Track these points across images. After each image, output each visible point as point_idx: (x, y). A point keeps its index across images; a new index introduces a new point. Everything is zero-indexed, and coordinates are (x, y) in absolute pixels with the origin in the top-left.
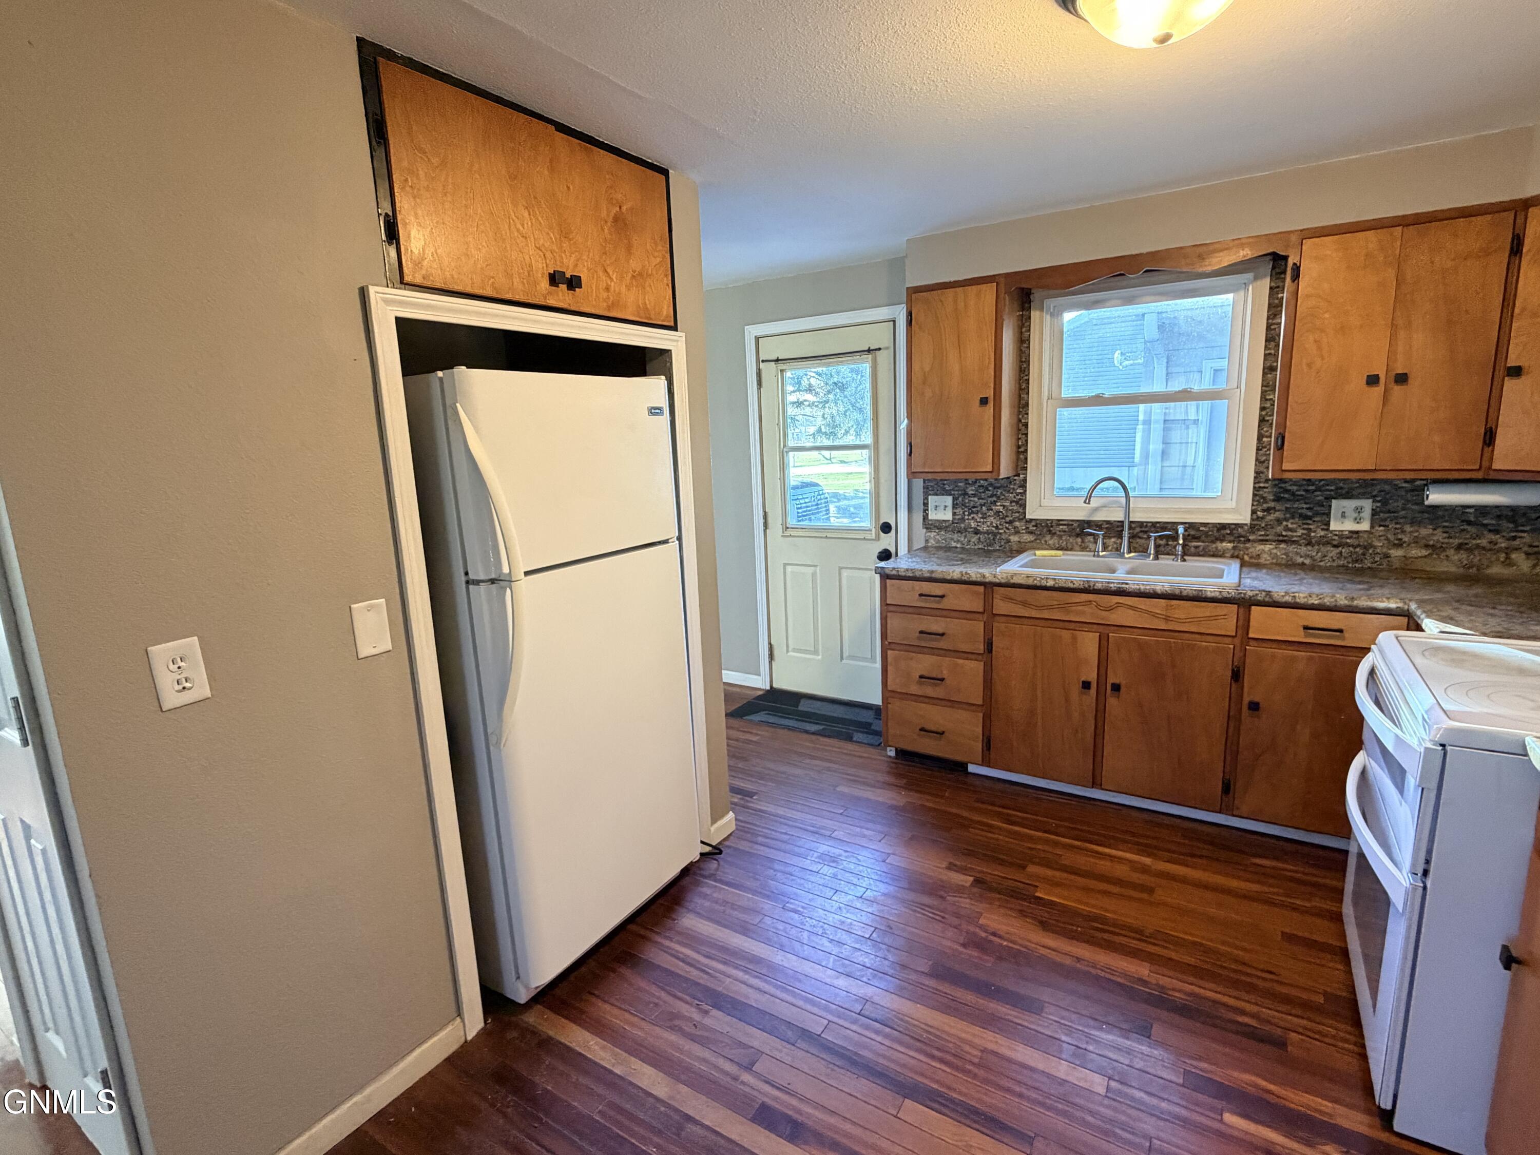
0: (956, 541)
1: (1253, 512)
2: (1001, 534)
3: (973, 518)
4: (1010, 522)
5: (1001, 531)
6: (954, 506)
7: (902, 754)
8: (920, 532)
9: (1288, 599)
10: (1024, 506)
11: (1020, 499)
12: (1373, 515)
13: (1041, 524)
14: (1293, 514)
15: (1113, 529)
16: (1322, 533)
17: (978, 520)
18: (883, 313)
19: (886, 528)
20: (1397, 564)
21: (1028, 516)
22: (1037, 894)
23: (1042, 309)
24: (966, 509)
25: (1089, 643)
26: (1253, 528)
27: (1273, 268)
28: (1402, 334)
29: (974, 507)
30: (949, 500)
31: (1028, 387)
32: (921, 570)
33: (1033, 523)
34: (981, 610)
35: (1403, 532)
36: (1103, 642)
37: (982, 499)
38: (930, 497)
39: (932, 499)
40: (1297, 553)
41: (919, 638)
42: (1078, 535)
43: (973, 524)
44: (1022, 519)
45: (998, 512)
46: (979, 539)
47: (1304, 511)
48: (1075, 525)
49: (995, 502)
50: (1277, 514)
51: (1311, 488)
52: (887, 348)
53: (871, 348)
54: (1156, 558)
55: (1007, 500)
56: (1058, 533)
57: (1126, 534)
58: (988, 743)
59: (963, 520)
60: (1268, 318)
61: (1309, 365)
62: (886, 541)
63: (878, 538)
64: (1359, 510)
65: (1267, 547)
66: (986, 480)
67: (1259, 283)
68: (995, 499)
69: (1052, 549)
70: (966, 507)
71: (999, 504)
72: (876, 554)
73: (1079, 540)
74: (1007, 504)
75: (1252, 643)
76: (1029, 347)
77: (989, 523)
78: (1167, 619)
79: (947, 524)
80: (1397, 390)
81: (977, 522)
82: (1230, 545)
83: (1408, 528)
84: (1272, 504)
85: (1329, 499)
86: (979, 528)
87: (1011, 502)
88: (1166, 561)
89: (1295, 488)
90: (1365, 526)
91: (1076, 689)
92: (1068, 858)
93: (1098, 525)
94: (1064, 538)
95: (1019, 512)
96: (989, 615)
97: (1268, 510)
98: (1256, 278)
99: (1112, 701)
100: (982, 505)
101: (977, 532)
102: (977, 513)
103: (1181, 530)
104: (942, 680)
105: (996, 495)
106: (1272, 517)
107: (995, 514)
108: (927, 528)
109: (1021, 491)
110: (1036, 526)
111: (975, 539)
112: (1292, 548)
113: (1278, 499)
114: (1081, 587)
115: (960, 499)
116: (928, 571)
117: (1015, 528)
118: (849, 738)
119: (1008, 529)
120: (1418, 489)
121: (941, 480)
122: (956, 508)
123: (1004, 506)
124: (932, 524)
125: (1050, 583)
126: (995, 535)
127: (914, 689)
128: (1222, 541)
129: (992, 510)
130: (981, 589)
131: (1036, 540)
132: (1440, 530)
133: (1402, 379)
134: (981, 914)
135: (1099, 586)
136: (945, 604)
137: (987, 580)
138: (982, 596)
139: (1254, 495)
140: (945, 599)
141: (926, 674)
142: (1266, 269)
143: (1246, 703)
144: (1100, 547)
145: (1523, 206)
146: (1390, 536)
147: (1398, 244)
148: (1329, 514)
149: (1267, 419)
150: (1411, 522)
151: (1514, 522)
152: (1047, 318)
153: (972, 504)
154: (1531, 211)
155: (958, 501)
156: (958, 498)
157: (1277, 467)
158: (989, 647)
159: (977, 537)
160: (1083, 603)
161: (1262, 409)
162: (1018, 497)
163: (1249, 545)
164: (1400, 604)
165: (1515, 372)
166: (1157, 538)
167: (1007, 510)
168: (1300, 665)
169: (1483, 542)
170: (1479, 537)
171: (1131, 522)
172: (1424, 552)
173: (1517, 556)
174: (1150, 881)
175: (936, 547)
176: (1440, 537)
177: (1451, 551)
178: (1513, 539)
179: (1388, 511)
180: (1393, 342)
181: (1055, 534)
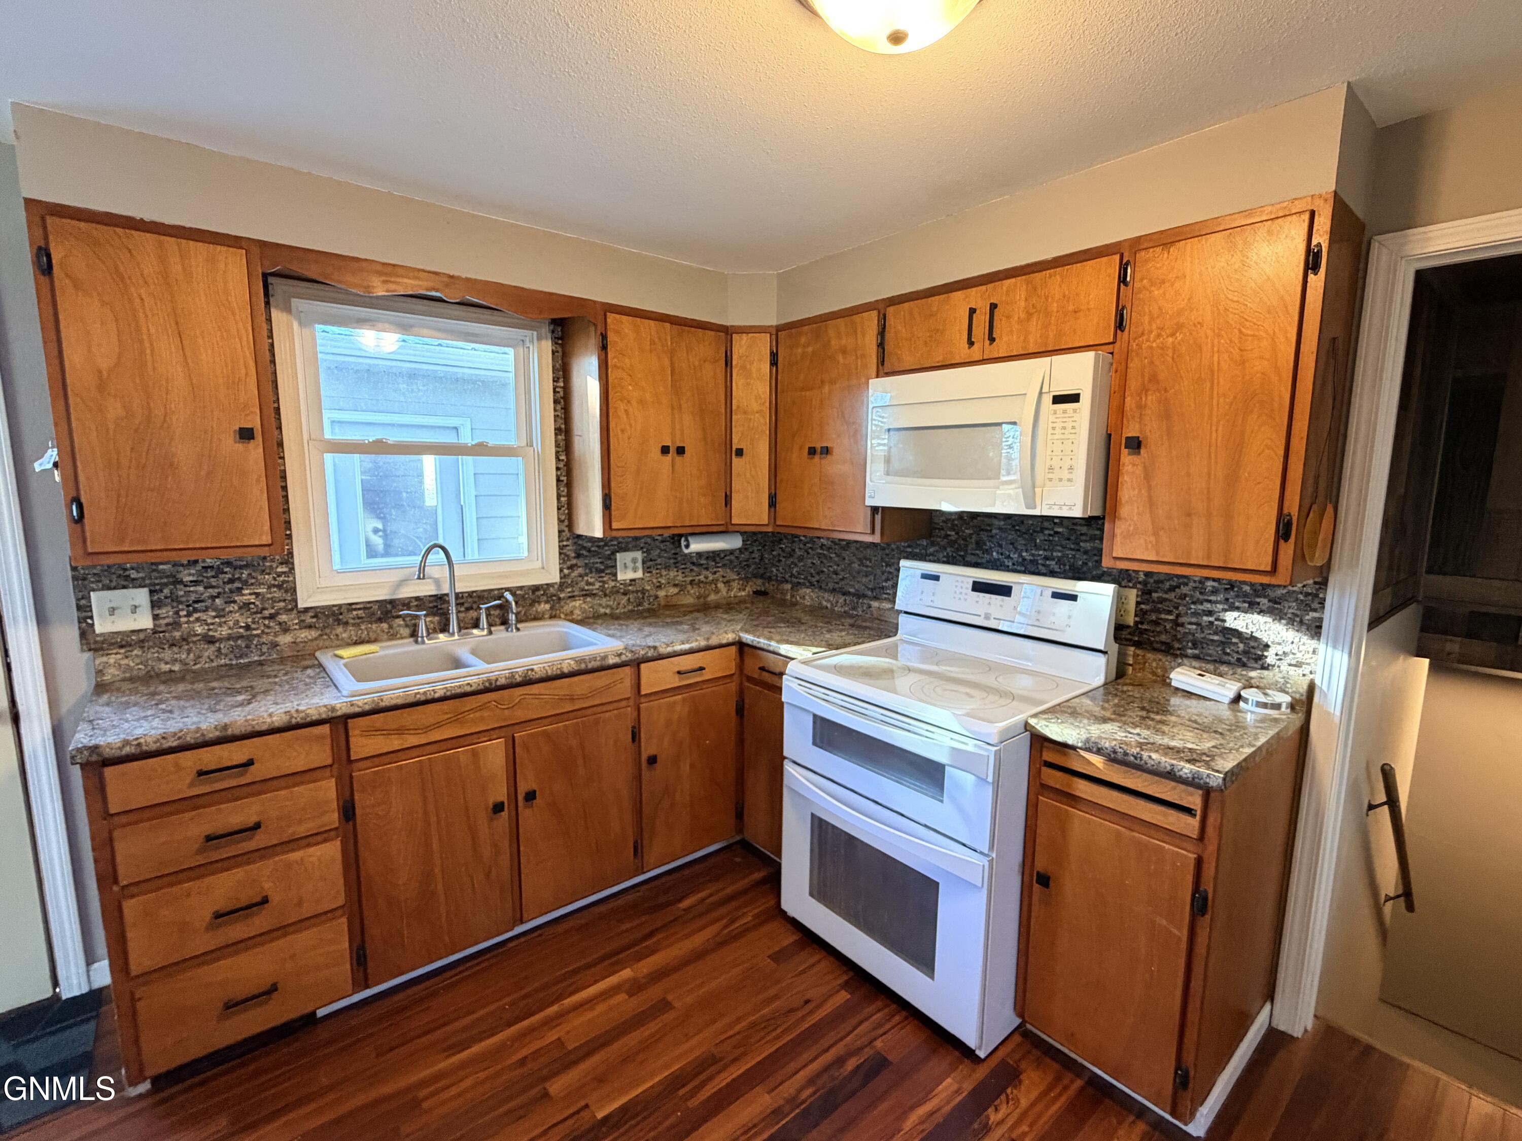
0: (170, 661)
1: (561, 570)
2: (258, 636)
3: (198, 620)
4: (272, 617)
5: (255, 632)
6: (154, 605)
7: (169, 1076)
8: (76, 658)
10: (293, 590)
11: (284, 582)
12: (643, 564)
13: (324, 613)
14: (590, 569)
15: (432, 606)
16: (613, 584)
17: (209, 621)
20: (663, 603)
21: (301, 605)
23: (288, 309)
24: (181, 607)
25: (493, 753)
26: (562, 586)
27: (553, 332)
28: (677, 414)
29: (198, 602)
30: (141, 596)
31: (280, 419)
32: (198, 729)
33: (311, 614)
34: (329, 761)
35: (661, 576)
36: (510, 746)
37: (213, 587)
38: (93, 595)
39: (98, 598)
40: (600, 605)
41: (201, 851)
42: (380, 620)
43: (199, 630)
44: (292, 610)
45: (246, 606)
46: (218, 650)
47: (598, 565)
48: (376, 607)
49: (239, 590)
50: (581, 570)
51: (601, 544)
54: (490, 633)
55: (260, 584)
56: (351, 621)
57: (453, 609)
58: (361, 956)
59: (176, 625)
60: (554, 381)
61: (623, 431)
64: (634, 561)
65: (577, 603)
66: (219, 557)
67: (543, 343)
68: (238, 585)
70: (181, 603)
71: (246, 592)
73: (385, 626)
74: (262, 590)
75: (643, 700)
77: (231, 623)
79: (142, 636)
80: (678, 459)
81: (208, 624)
82: (547, 606)
83: (664, 572)
84: (574, 562)
85: (614, 553)
86: (211, 633)
87: (269, 587)
88: (500, 633)
89: (589, 544)
90: (639, 574)
91: (484, 818)
93: (406, 603)
94: (363, 627)
95: (285, 600)
96: (344, 764)
97: (571, 567)
98: (539, 338)
99: (526, 814)
100: (213, 598)
101: (211, 641)
102: (206, 610)
103: (508, 595)
104: (265, 901)
105: (239, 579)
106: (576, 573)
107: (240, 608)
108: (96, 650)
109: (285, 569)
110: (315, 616)
111: (211, 650)
112: (597, 601)
113: (578, 556)
115: (166, 591)
116: (216, 728)
117: (280, 624)
119: (268, 627)
120: (676, 539)
121: (117, 563)
122: (159, 608)
123: (257, 595)
124: (103, 642)
126: (249, 638)
127: (201, 944)
128: (539, 602)
129: (235, 602)
130: (325, 729)
131: (321, 635)
132: (680, 571)
133: (681, 451)
136: (258, 772)
137: (339, 713)
138: (329, 741)
139: (560, 554)
140: (255, 766)
141: (223, 907)
142: (546, 330)
143: (644, 757)
144: (422, 630)
145: (727, 332)
146: (655, 581)
147: (669, 338)
148: (615, 567)
149: (562, 478)
150: (667, 568)
151: (714, 560)
152: (296, 325)
153: (193, 597)
154: (734, 335)
155: (162, 596)
156: (161, 591)
157: (607, 527)
158: (348, 811)
159: (213, 648)
160: (482, 707)
161: (558, 469)
162: (281, 579)
163: (562, 603)
164: (734, 636)
165: (740, 452)
166: (487, 609)
167: (263, 600)
168: (678, 708)
169: (702, 577)
170: (699, 574)
171: (457, 595)
172: (675, 590)
173: (721, 585)
174: (654, 993)
175: (124, 680)
176: (680, 578)
177: (689, 587)
178: (715, 573)
179: (651, 560)
180: (673, 422)
181: (347, 623)
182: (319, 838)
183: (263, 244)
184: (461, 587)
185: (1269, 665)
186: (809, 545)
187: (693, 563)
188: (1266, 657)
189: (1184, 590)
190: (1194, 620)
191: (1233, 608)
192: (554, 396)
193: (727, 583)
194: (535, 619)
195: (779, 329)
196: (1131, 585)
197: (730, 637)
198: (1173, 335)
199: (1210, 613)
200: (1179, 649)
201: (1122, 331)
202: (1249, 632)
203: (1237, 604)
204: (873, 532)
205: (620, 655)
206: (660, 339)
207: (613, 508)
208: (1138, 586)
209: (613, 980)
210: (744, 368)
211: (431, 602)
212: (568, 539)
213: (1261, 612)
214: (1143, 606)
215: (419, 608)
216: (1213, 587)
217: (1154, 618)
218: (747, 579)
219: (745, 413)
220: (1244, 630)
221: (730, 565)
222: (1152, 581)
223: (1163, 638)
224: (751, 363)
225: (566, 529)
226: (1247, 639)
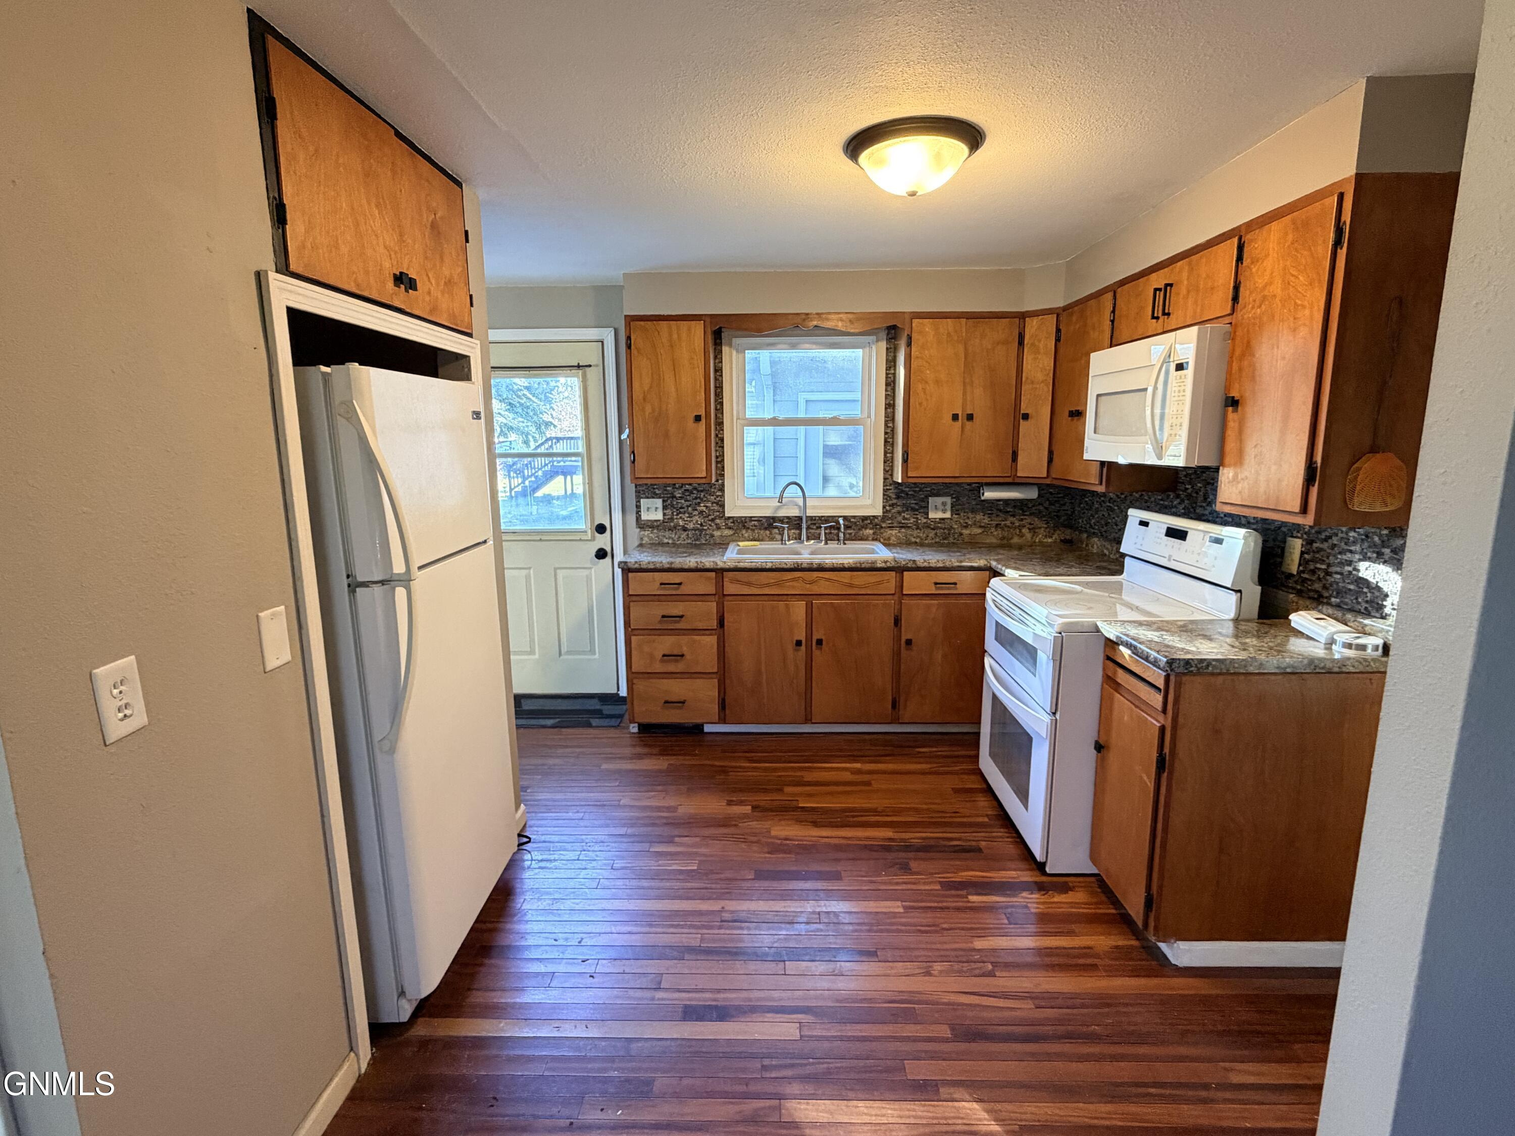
0: (668, 537)
1: (884, 507)
2: (706, 530)
3: (681, 518)
4: (713, 520)
5: (704, 528)
6: (665, 508)
7: (645, 728)
8: (634, 531)
9: (926, 564)
10: (723, 506)
11: (719, 501)
12: (952, 507)
13: (737, 521)
14: (907, 508)
15: (795, 523)
16: (925, 521)
17: (685, 519)
18: (592, 333)
19: (601, 529)
20: (966, 540)
21: (727, 515)
22: (800, 805)
23: (730, 345)
24: (674, 510)
25: (799, 609)
26: (884, 518)
27: (888, 334)
28: (969, 388)
29: (681, 508)
30: (659, 502)
31: (723, 408)
32: (661, 562)
33: (731, 520)
34: (714, 592)
35: (968, 518)
36: (810, 608)
37: (688, 501)
38: (642, 500)
39: (644, 502)
40: (912, 535)
41: (660, 622)
42: (766, 529)
43: (681, 523)
44: (722, 517)
45: (701, 512)
46: (688, 535)
47: (914, 505)
48: (764, 520)
49: (699, 503)
50: (899, 508)
51: (917, 489)
52: (597, 366)
53: (581, 364)
54: (826, 543)
55: (709, 501)
56: (751, 527)
57: (804, 526)
58: (723, 705)
59: (672, 519)
60: (886, 370)
61: (920, 404)
62: (602, 541)
63: (593, 539)
64: (944, 504)
65: (894, 532)
66: (690, 484)
67: (880, 343)
68: (698, 500)
69: (748, 541)
70: (675, 508)
71: (702, 505)
72: (594, 553)
73: (768, 532)
74: (709, 504)
75: (905, 597)
76: (721, 376)
77: (694, 521)
78: (851, 586)
79: (659, 523)
80: (968, 424)
81: (685, 521)
82: (871, 532)
83: (970, 515)
84: (895, 501)
85: (927, 497)
86: (686, 526)
87: (712, 503)
88: (833, 545)
90: (948, 515)
91: (790, 647)
92: (809, 777)
93: (781, 520)
94: (756, 531)
95: (719, 511)
96: (721, 596)
97: (892, 505)
98: (877, 341)
99: (816, 653)
100: (688, 506)
101: (685, 529)
102: (684, 513)
103: (841, 521)
104: (682, 656)
105: (699, 497)
106: (895, 510)
107: (699, 513)
108: (640, 528)
109: (720, 494)
110: (733, 522)
111: (684, 535)
112: (909, 532)
113: (898, 497)
114: (792, 566)
115: (669, 501)
116: (668, 563)
117: (716, 524)
118: (589, 725)
119: (711, 525)
120: (977, 488)
121: (651, 485)
123: (707, 507)
124: (644, 524)
125: (769, 565)
126: (701, 531)
127: (658, 667)
128: (866, 529)
129: (696, 510)
130: (713, 574)
131: (734, 534)
132: (987, 516)
133: (970, 417)
134: (770, 828)
135: (805, 566)
136: (684, 590)
137: (719, 567)
138: (714, 581)
139: (884, 495)
140: (682, 586)
141: (667, 653)
142: (883, 335)
143: (903, 641)
144: (786, 537)
145: (1023, 316)
146: (962, 521)
147: (964, 330)
148: (928, 507)
149: (889, 440)
150: (973, 511)
151: (1022, 509)
152: (734, 353)
153: (679, 506)
154: (1027, 319)
155: (667, 503)
156: (667, 501)
157: (905, 475)
158: (721, 623)
159: (686, 533)
160: (793, 580)
161: (886, 433)
162: (718, 499)
163: (882, 531)
164: (986, 563)
165: (1026, 417)
166: (826, 528)
167: (709, 510)
168: (934, 610)
169: (1008, 523)
170: (1006, 520)
171: (807, 517)
172: (980, 531)
173: (1025, 531)
174: (866, 778)
175: (650, 544)
176: (987, 521)
177: (993, 530)
178: (1022, 520)
179: (959, 505)
180: (965, 394)
181: (748, 528)
182: (707, 632)
183: (712, 316)
184: (810, 513)
185: (1386, 615)
186: (1102, 499)
187: (1000, 511)
188: (1385, 606)
189: (1335, 540)
190: (1338, 569)
191: (1365, 558)
192: (886, 380)
193: (1033, 530)
194: (862, 539)
195: (1065, 309)
196: (1299, 535)
197: (982, 563)
198: (1260, 307)
199: (1350, 563)
200: (1326, 598)
201: (1238, 303)
202: (1374, 581)
203: (1369, 554)
204: (1101, 483)
205: (886, 562)
206: (956, 331)
207: (909, 461)
208: (1305, 536)
209: (848, 765)
210: (1033, 345)
211: (795, 521)
212: (891, 485)
213: (1385, 562)
214: (1306, 556)
215: (787, 523)
216: (1354, 537)
217: (1312, 567)
218: (1056, 528)
219: (1032, 383)
220: (1371, 580)
221: (1039, 515)
222: (1313, 531)
223: (1317, 586)
224: (1040, 341)
225: (889, 477)
226: (1373, 588)
